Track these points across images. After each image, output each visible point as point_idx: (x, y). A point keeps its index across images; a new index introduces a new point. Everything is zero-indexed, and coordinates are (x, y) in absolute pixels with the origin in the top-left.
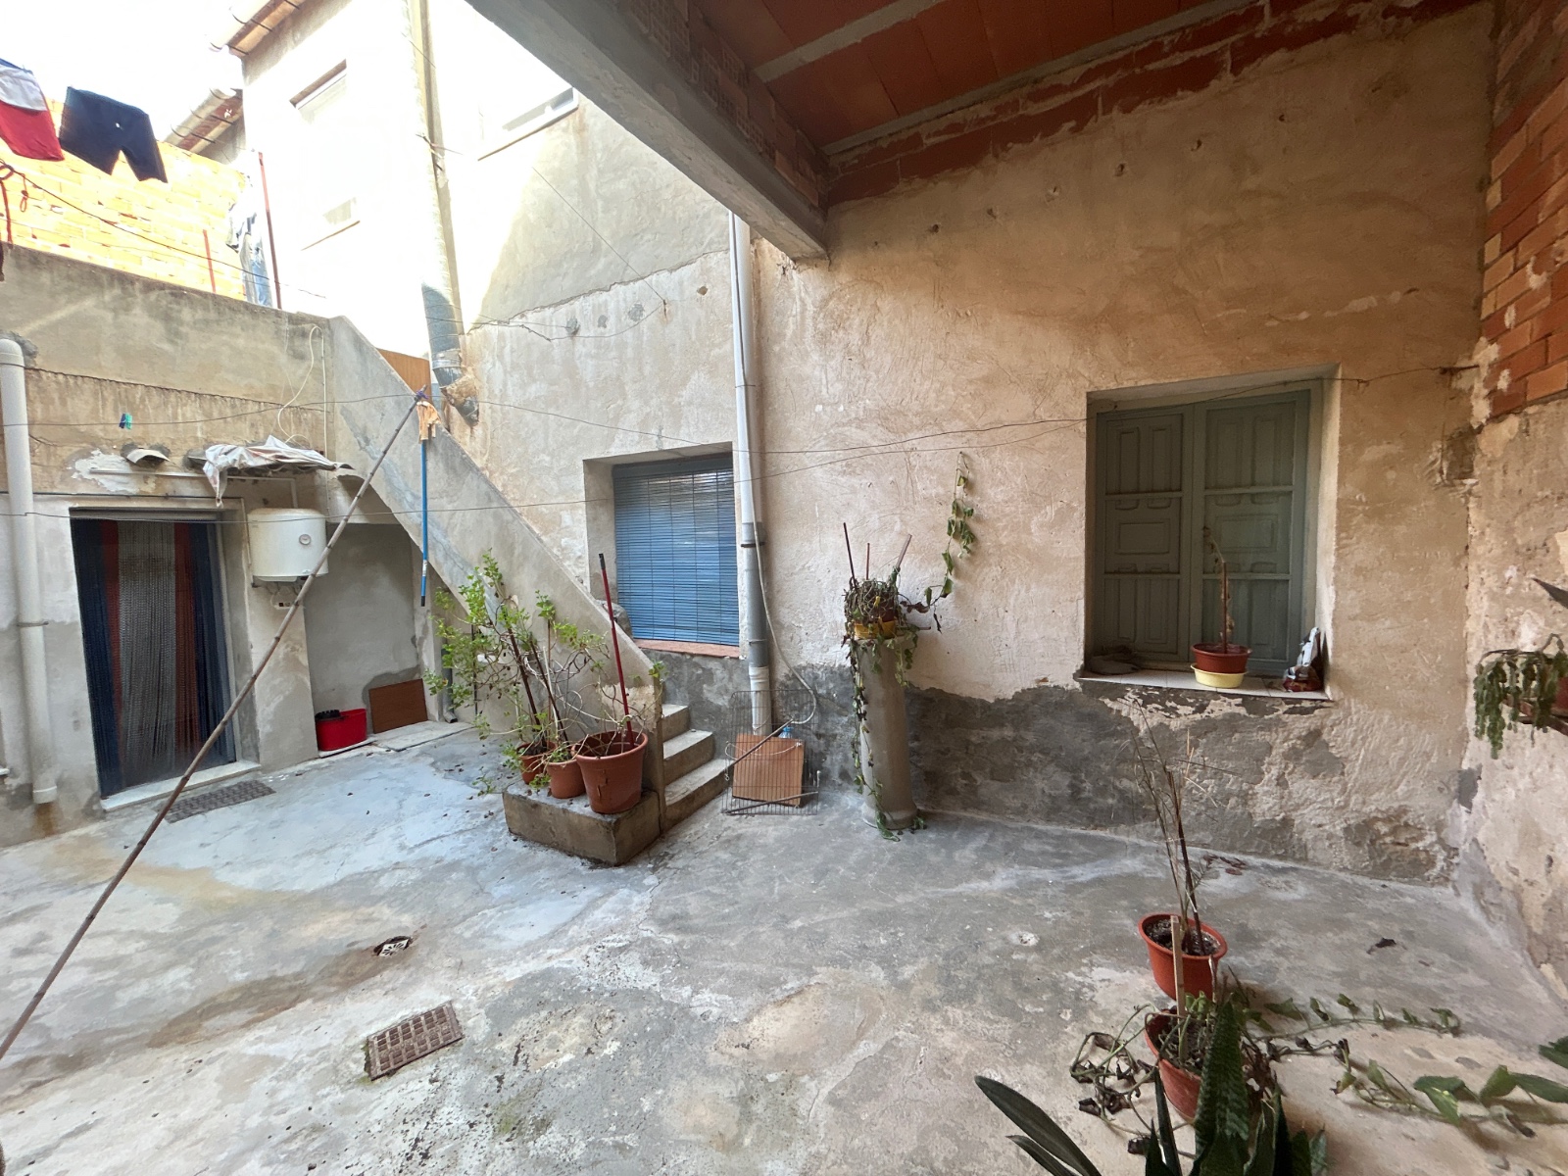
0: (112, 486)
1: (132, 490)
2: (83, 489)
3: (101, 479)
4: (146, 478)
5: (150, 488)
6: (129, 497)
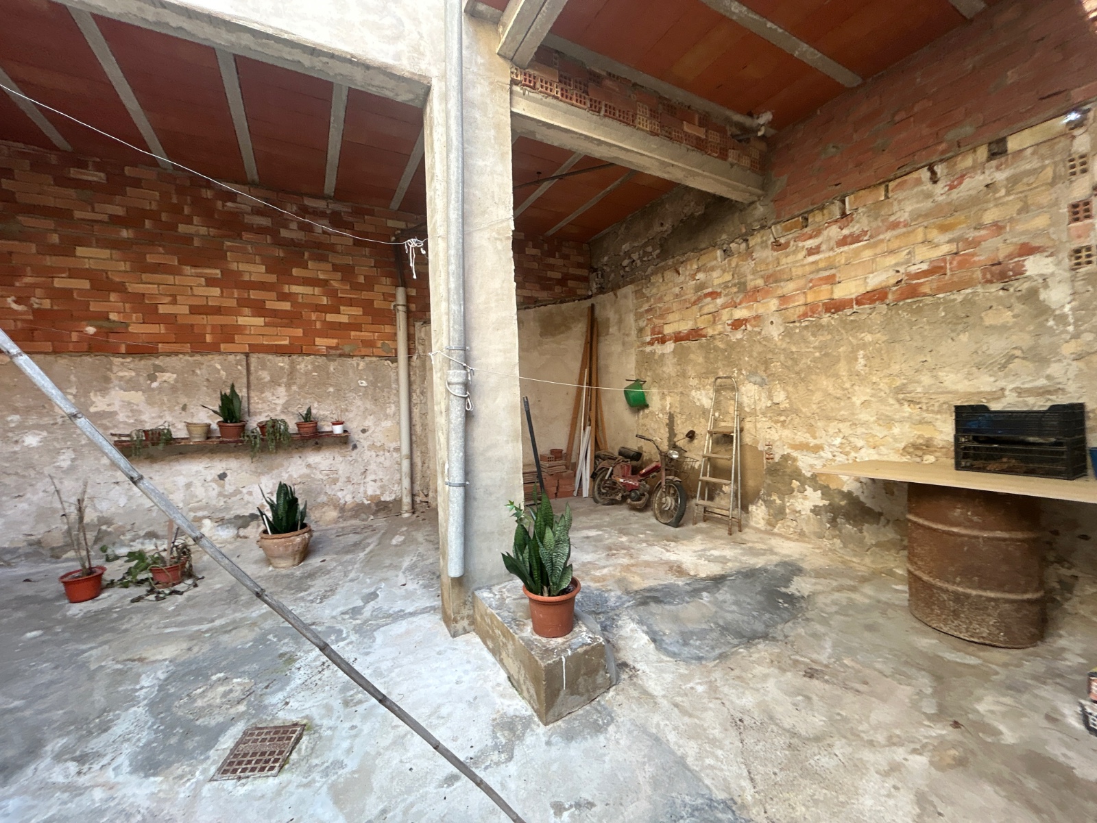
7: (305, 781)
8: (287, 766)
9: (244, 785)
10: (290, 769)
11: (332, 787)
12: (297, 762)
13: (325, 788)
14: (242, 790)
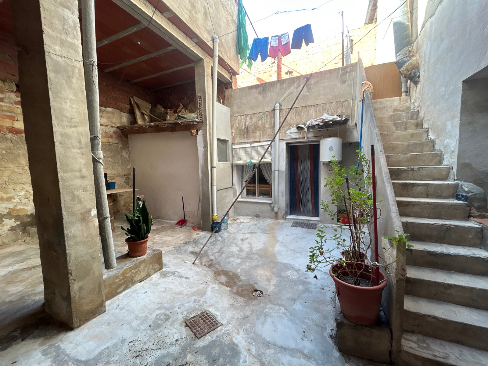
0: (294, 136)
1: (297, 137)
2: (288, 138)
3: (292, 135)
4: (301, 133)
5: (301, 136)
6: (297, 139)
7: (204, 303)
8: (203, 311)
9: (216, 315)
10: (204, 309)
11: (202, 297)
12: (200, 310)
13: (204, 298)
14: (218, 313)
